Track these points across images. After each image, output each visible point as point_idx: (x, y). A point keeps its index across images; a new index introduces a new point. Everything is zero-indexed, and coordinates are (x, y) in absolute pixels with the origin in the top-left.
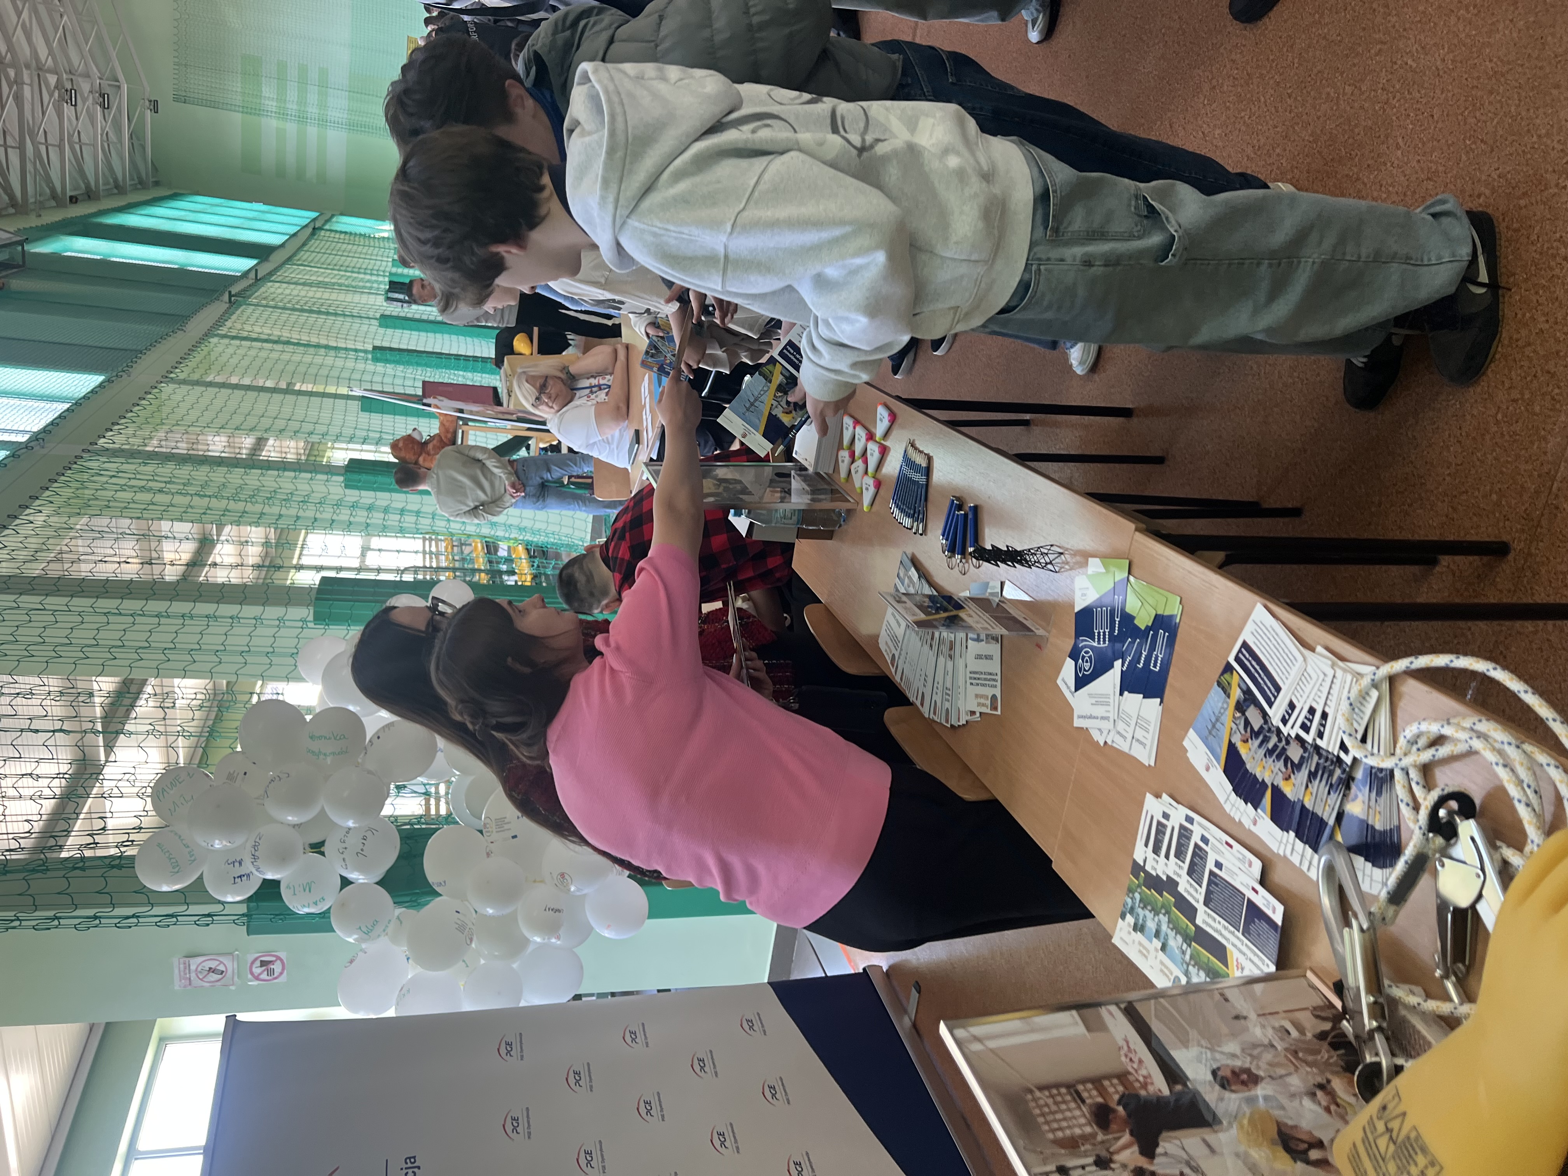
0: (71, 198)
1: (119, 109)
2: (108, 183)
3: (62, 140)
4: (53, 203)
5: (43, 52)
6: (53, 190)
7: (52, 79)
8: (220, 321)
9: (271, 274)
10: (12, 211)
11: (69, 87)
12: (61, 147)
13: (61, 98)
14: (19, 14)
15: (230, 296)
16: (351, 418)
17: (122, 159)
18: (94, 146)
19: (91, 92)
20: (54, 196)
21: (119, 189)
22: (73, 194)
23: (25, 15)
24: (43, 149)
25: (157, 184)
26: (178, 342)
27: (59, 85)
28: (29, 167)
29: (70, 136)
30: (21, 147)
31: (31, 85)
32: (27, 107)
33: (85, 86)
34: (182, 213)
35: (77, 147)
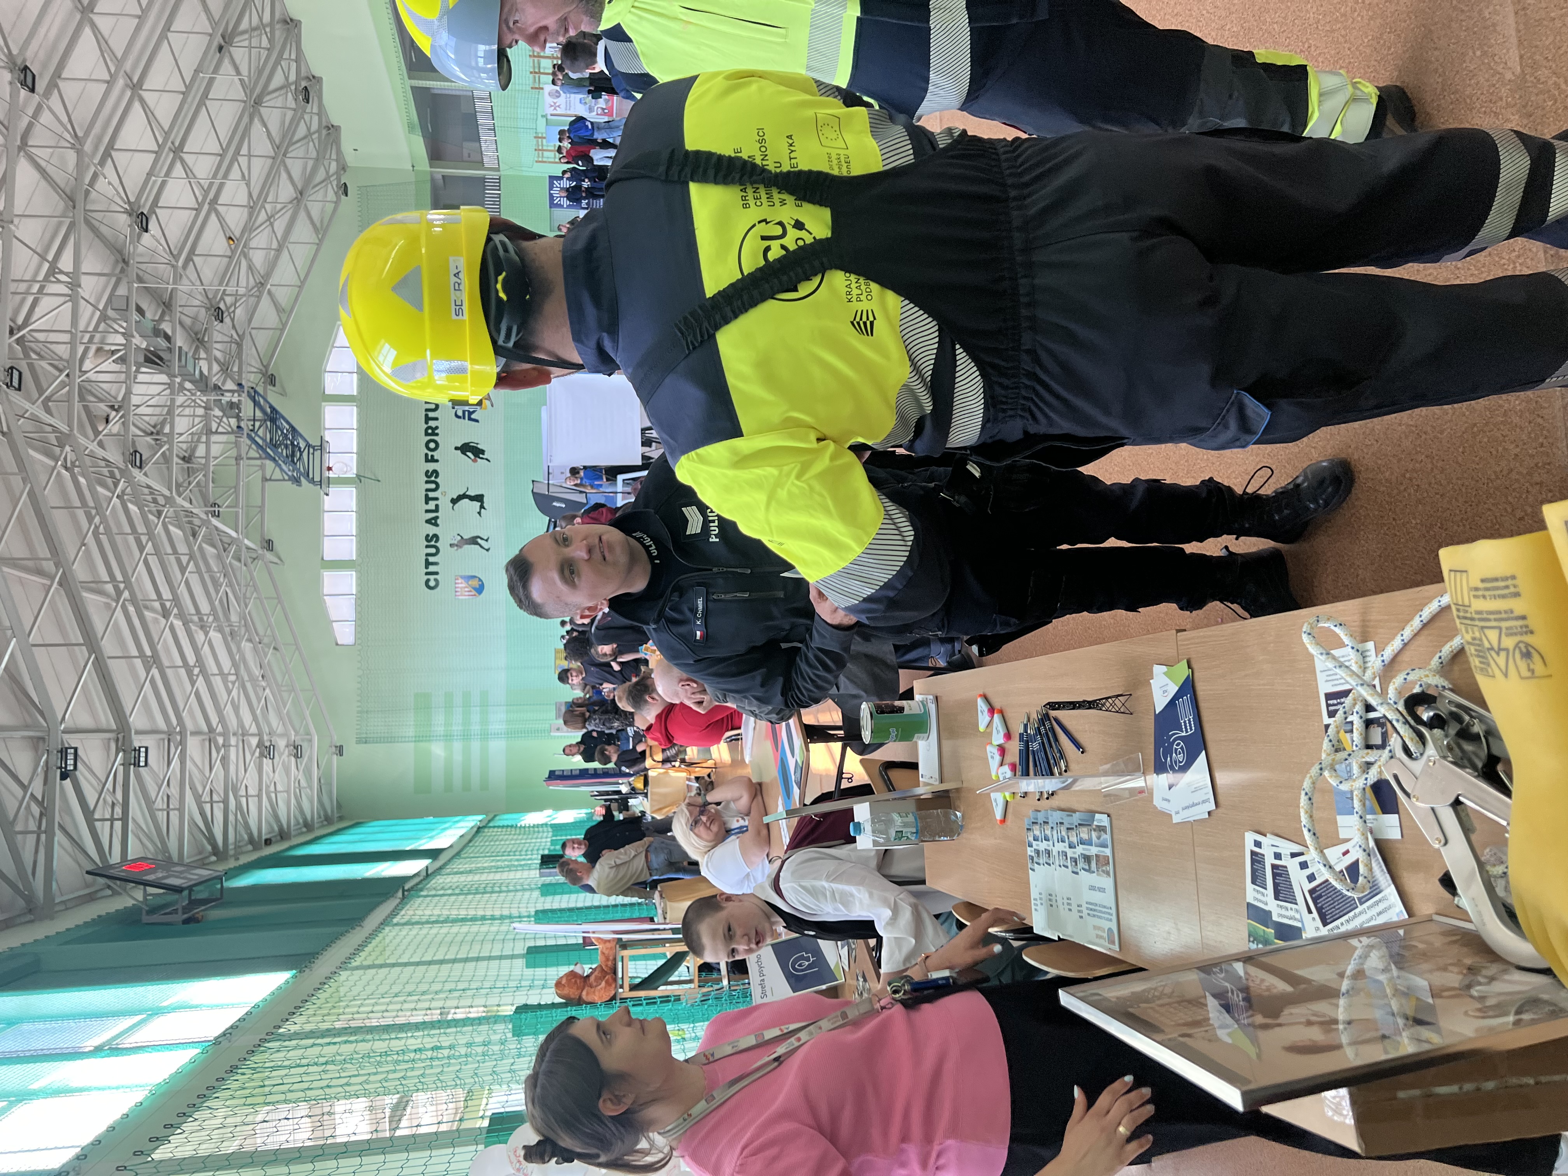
0: (266, 840)
1: (310, 758)
2: (298, 823)
3: (260, 790)
4: (250, 847)
5: (247, 719)
6: (251, 835)
7: (254, 741)
8: (394, 913)
9: (440, 868)
10: (214, 858)
11: (267, 744)
12: (259, 796)
13: (262, 755)
14: (229, 692)
15: (404, 891)
16: (516, 972)
17: (312, 802)
18: (288, 792)
19: (287, 746)
20: (251, 841)
21: (308, 826)
22: (268, 837)
23: (234, 693)
24: (244, 800)
25: (341, 818)
26: (356, 937)
27: (260, 744)
28: (231, 818)
29: (268, 787)
30: (225, 802)
31: (237, 746)
32: (232, 768)
33: (281, 743)
34: (362, 836)
35: (273, 795)
